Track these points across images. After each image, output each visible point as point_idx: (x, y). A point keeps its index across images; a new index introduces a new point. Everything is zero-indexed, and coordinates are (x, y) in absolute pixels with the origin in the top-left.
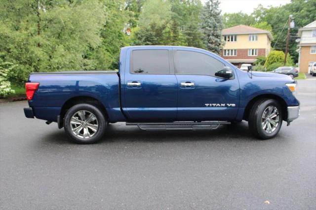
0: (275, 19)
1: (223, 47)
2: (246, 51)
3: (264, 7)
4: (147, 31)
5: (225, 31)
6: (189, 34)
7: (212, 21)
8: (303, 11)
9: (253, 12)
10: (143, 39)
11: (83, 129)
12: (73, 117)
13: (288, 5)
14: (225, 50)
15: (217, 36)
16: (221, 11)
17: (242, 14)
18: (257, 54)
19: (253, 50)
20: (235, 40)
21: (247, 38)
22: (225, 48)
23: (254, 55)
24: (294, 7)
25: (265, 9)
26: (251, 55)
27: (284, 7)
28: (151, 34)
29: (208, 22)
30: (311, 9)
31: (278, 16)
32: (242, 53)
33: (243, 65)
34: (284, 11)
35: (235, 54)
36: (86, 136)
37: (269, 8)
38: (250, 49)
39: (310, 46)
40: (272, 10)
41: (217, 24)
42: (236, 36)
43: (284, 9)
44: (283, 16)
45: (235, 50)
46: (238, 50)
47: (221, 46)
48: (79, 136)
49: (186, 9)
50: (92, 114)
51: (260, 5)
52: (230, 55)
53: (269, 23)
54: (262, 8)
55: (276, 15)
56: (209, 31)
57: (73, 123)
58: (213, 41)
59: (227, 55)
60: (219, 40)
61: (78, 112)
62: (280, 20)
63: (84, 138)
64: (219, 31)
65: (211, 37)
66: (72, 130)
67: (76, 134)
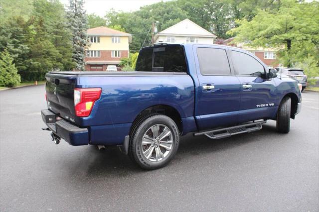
0: (128, 24)
1: (89, 48)
2: (109, 52)
3: (116, 11)
4: (12, 25)
5: (90, 32)
6: (56, 33)
7: (77, 20)
8: (151, 18)
10: (10, 35)
11: (154, 149)
12: (145, 135)
13: (138, 12)
14: (88, 52)
15: (82, 37)
16: (86, 11)
17: (95, 16)
18: (120, 55)
19: (116, 52)
20: (99, 41)
21: (110, 39)
22: (90, 49)
23: (117, 57)
24: (143, 14)
26: (114, 57)
27: (135, 13)
28: (18, 30)
29: (73, 21)
30: (158, 17)
31: (131, 21)
32: (106, 54)
33: (109, 66)
35: (99, 56)
36: (159, 158)
37: (120, 13)
38: (113, 51)
40: (122, 15)
42: (99, 37)
43: (135, 16)
44: (135, 20)
45: (99, 51)
46: (101, 51)
47: (87, 46)
48: (151, 160)
49: (44, 5)
50: (166, 127)
51: (113, 9)
52: (94, 57)
53: (122, 27)
54: (114, 12)
55: (129, 19)
56: (75, 31)
57: (145, 142)
58: (78, 42)
59: (90, 57)
60: (85, 41)
61: (152, 128)
62: (132, 25)
63: (157, 161)
64: (84, 32)
65: (77, 37)
66: (144, 153)
67: (148, 158)
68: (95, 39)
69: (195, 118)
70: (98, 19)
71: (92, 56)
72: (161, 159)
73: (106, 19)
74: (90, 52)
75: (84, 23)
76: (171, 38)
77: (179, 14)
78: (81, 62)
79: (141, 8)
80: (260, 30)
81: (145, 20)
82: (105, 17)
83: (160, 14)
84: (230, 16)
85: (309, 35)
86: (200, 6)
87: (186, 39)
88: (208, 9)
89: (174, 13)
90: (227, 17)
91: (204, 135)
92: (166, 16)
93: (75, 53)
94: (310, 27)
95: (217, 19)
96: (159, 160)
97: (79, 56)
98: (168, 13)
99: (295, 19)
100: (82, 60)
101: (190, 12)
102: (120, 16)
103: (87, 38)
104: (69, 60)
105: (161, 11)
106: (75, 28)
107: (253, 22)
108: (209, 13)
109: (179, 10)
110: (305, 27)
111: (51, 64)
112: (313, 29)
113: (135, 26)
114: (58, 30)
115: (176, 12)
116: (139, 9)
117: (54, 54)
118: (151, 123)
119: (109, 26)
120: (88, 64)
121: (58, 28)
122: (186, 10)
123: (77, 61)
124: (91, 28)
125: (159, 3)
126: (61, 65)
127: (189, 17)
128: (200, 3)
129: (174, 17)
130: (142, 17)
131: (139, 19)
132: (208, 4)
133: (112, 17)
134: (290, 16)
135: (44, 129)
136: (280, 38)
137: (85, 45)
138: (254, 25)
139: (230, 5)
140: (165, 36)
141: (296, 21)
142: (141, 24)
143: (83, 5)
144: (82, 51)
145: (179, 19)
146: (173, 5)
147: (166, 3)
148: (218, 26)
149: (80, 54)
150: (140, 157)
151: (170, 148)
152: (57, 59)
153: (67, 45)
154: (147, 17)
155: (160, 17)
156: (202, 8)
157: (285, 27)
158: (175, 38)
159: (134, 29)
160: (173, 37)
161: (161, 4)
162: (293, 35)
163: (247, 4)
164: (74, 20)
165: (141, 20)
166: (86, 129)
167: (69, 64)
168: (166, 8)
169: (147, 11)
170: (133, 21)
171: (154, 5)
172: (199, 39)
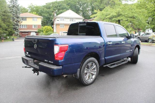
1: (21, 23)
2: (31, 26)
3: (33, 5)
5: (21, 15)
7: (15, 9)
8: (51, 9)
9: (28, 7)
11: (89, 75)
13: (45, 6)
14: (21, 25)
15: (18, 17)
18: (37, 27)
19: (35, 26)
20: (26, 20)
21: (32, 19)
22: (22, 24)
23: (36, 28)
24: (48, 7)
25: (34, 6)
26: (34, 28)
27: (43, 6)
30: (55, 8)
31: (41, 10)
32: (30, 27)
33: (32, 33)
34: (44, 8)
35: (26, 27)
37: (35, 6)
38: (33, 25)
39: (60, 25)
40: (37, 7)
41: (18, 11)
42: (26, 18)
43: (43, 7)
45: (26, 25)
50: (94, 64)
51: (32, 4)
52: (23, 28)
53: (37, 13)
54: (32, 5)
55: (40, 9)
56: (14, 14)
57: (85, 72)
58: (16, 20)
59: (22, 28)
60: (19, 20)
61: (88, 64)
62: (42, 12)
63: (90, 81)
64: (18, 15)
65: (15, 18)
66: (85, 77)
67: (87, 79)
68: (24, 19)
69: (105, 58)
70: (24, 9)
71: (22, 27)
72: (92, 79)
73: (28, 9)
74: (21, 26)
75: (18, 10)
76: (62, 19)
77: (65, 7)
78: (17, 31)
79: (46, 4)
80: (106, 15)
81: (48, 10)
82: (28, 8)
83: (56, 7)
84: (89, 9)
85: (128, 18)
86: (75, 3)
87: (70, 19)
88: (79, 5)
89: (63, 7)
90: (88, 9)
91: (107, 67)
92: (59, 8)
93: (14, 26)
94: (129, 15)
95: (83, 10)
96: (91, 80)
97: (16, 28)
98: (60, 7)
99: (122, 11)
100: (18, 30)
101: (70, 6)
102: (36, 8)
103: (20, 18)
104: (11, 30)
105: (56, 6)
106: (14, 13)
107: (103, 11)
108: (79, 7)
109: (65, 5)
110: (127, 15)
111: (2, 32)
112: (130, 16)
113: (44, 13)
114: (5, 14)
115: (64, 6)
116: (45, 5)
117: (4, 26)
118: (89, 62)
119: (30, 12)
120: (21, 32)
121: (5, 13)
122: (68, 5)
123: (15, 30)
124: (22, 13)
125: (55, 2)
126: (7, 32)
127: (70, 8)
128: (75, 2)
129: (63, 9)
130: (47, 8)
131: (45, 9)
132: (79, 3)
133: (32, 8)
134: (120, 9)
135: (23, 67)
136: (116, 19)
137: (19, 22)
138: (104, 13)
139: (89, 3)
140: (59, 18)
141: (123, 12)
142: (46, 12)
143: (18, 1)
144: (17, 25)
145: (65, 10)
146: (62, 3)
147: (59, 2)
148: (83, 13)
149: (16, 27)
150: (84, 79)
151: (95, 74)
152: (5, 29)
153: (10, 21)
154: (49, 8)
155: (56, 8)
156: (76, 4)
157: (118, 14)
158: (64, 19)
159: (43, 14)
160: (63, 18)
161: (56, 2)
162: (122, 18)
163: (97, 3)
164: (13, 9)
165: (47, 9)
166: (61, 67)
167: (11, 32)
168: (58, 4)
169: (49, 5)
170: (42, 10)
171: (53, 2)
172: (76, 19)
